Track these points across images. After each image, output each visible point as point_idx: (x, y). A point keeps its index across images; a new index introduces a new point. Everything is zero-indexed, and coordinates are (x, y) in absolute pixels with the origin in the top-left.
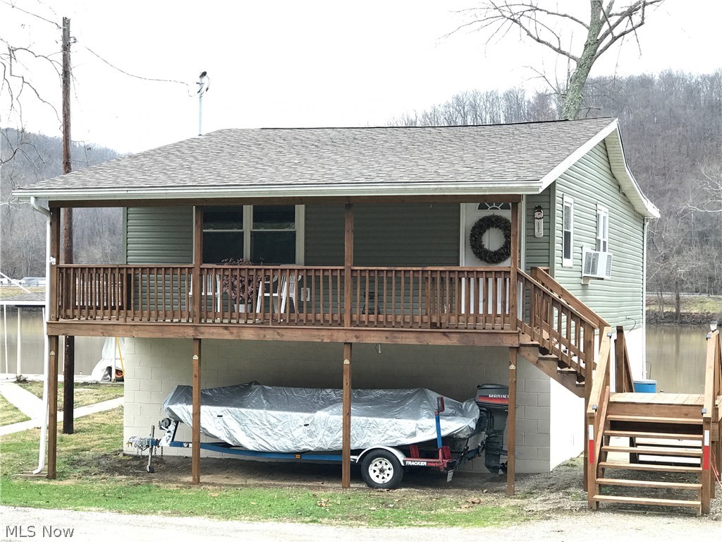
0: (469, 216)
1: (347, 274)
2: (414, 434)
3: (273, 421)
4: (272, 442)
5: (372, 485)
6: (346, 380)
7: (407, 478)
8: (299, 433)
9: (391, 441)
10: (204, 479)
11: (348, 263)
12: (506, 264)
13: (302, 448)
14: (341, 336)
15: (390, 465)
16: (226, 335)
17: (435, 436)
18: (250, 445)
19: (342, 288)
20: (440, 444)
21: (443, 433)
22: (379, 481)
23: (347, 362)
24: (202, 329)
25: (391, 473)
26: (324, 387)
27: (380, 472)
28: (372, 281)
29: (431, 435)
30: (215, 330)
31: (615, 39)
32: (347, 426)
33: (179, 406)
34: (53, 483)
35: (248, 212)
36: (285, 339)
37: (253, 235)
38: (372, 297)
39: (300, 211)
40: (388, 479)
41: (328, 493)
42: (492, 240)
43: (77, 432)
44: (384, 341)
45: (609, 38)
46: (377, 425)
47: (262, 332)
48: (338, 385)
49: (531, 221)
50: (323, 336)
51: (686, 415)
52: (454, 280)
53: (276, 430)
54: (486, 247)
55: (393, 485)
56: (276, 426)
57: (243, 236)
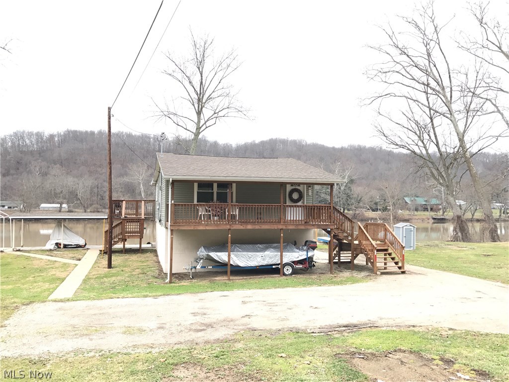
0: (289, 188)
1: (282, 207)
2: (298, 257)
3: (250, 256)
4: (250, 263)
5: (284, 274)
6: (282, 241)
7: (295, 272)
8: (259, 259)
9: (291, 260)
10: (231, 278)
11: (282, 203)
12: (300, 204)
13: (261, 264)
14: (280, 227)
15: (290, 268)
16: (241, 227)
17: (306, 257)
18: (242, 265)
20: (307, 260)
21: (308, 256)
22: (287, 273)
23: (282, 235)
24: (233, 226)
25: (291, 270)
27: (288, 270)
29: (304, 257)
30: (236, 226)
31: (207, 127)
32: (281, 256)
33: (212, 253)
34: (171, 284)
35: (215, 185)
38: (260, 214)
40: (290, 272)
41: (276, 278)
42: (295, 196)
43: (113, 268)
44: (294, 228)
46: (286, 255)
47: (254, 226)
48: (279, 242)
49: (308, 190)
50: (275, 227)
53: (251, 259)
54: (294, 198)
55: (291, 274)
56: (251, 258)
57: (213, 193)
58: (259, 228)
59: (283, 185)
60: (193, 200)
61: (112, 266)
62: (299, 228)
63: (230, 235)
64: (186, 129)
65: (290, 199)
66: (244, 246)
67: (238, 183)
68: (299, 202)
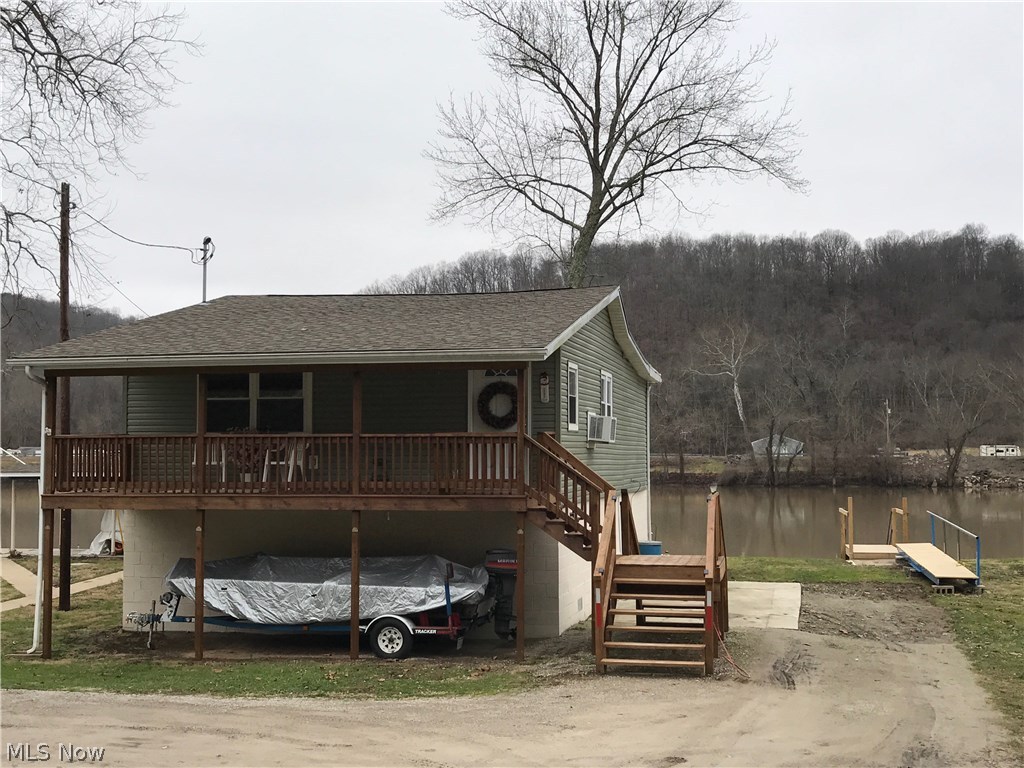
0: (476, 383)
1: (355, 441)
2: (423, 602)
3: (279, 592)
4: (278, 614)
5: (381, 655)
6: (355, 548)
7: (416, 647)
8: (305, 604)
9: (400, 610)
10: (207, 654)
11: (357, 430)
12: (513, 430)
13: (310, 619)
14: (349, 504)
15: (399, 634)
16: (231, 506)
17: (444, 603)
18: (254, 617)
19: (351, 455)
20: (449, 612)
21: (452, 600)
22: (388, 651)
23: (355, 530)
24: (206, 500)
25: (401, 642)
26: (332, 556)
27: (392, 642)
28: (380, 448)
29: (441, 602)
30: (219, 501)
31: (616, 209)
32: (355, 595)
33: (181, 579)
34: (47, 663)
35: (254, 380)
36: (292, 508)
37: (260, 403)
38: (380, 464)
39: (308, 379)
40: (397, 649)
41: (335, 666)
42: (499, 406)
43: (74, 609)
44: (393, 508)
45: (611, 207)
46: (387, 593)
47: (268, 502)
48: (347, 554)
49: (537, 387)
50: (333, 504)
51: (689, 577)
52: (462, 445)
53: (283, 602)
54: (494, 413)
55: (401, 655)
56: (283, 598)
57: (247, 403)
58: (284, 506)
65: (481, 417)
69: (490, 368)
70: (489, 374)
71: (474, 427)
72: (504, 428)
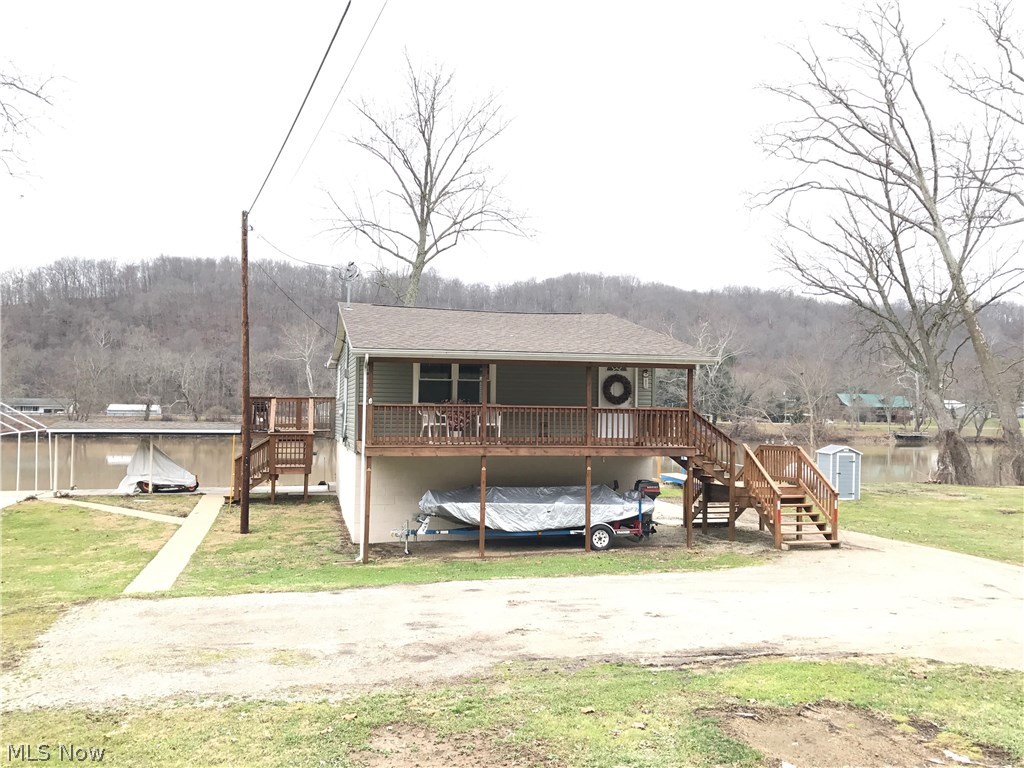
2: (622, 514)
3: (525, 510)
4: (524, 525)
5: (594, 548)
6: (589, 480)
7: (615, 543)
8: (543, 517)
9: (607, 520)
10: (486, 554)
11: (589, 405)
12: (625, 405)
13: (546, 527)
14: (586, 452)
16: (507, 453)
17: (637, 513)
18: (507, 527)
20: (640, 518)
21: (643, 512)
22: (599, 545)
23: (589, 468)
25: (607, 540)
27: (601, 540)
29: (634, 513)
30: (499, 450)
31: (438, 252)
32: (588, 511)
34: (367, 566)
35: (455, 368)
36: (548, 454)
37: (458, 383)
39: (493, 368)
40: (605, 544)
41: (576, 555)
42: (616, 390)
45: (434, 250)
47: (533, 450)
48: (583, 484)
49: (641, 378)
50: (575, 452)
53: (526, 516)
55: (607, 548)
56: (526, 514)
57: (450, 384)
58: (544, 454)
59: (591, 367)
60: (412, 397)
61: (250, 528)
62: (624, 454)
63: (484, 469)
64: (397, 255)
65: (606, 397)
66: (513, 490)
67: (501, 364)
68: (623, 402)
69: (610, 366)
70: (610, 369)
71: (602, 404)
72: (619, 404)
